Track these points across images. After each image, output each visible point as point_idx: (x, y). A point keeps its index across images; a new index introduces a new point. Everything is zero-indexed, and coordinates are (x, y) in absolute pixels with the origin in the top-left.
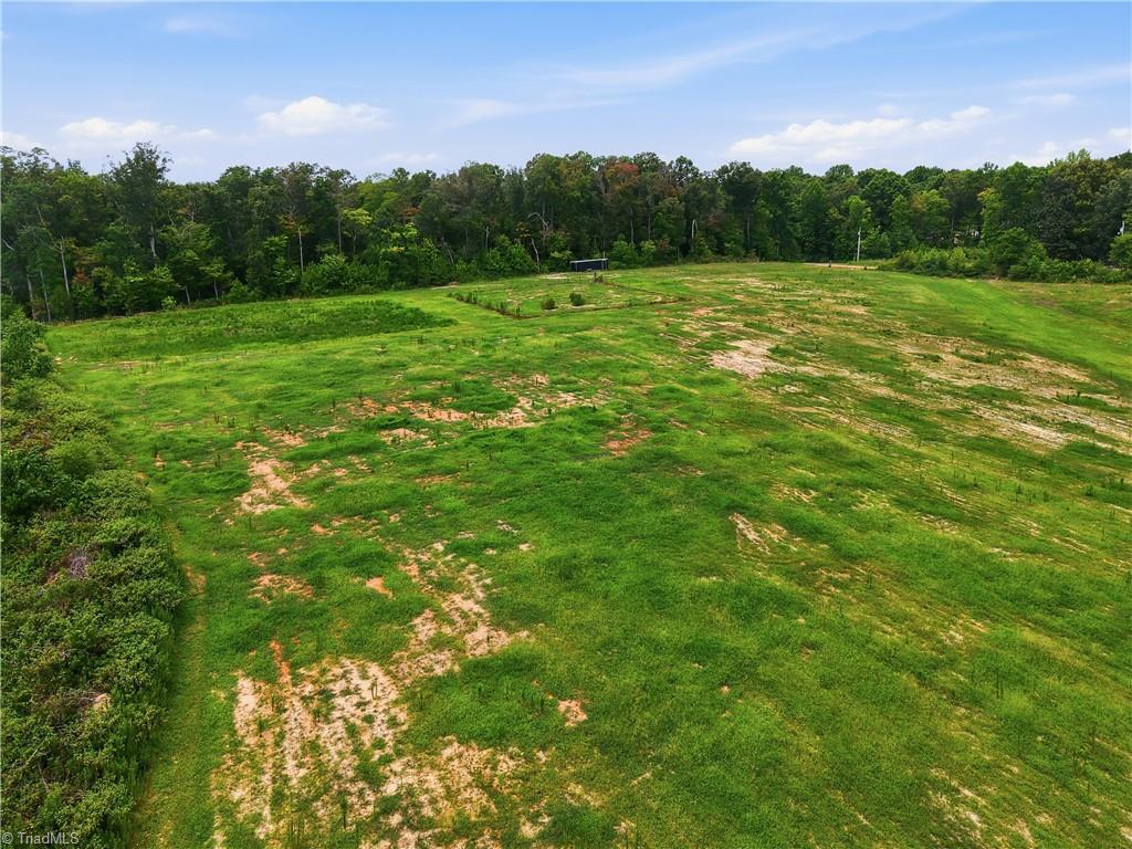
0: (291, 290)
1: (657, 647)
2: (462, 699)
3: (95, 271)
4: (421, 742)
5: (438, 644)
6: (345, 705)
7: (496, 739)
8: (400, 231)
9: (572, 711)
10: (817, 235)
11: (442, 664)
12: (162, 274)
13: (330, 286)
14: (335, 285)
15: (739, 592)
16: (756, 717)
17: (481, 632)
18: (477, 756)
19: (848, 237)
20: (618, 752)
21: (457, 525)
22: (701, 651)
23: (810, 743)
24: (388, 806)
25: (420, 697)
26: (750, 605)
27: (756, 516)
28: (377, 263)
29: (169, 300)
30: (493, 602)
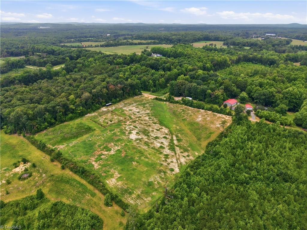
0: (64, 121)
1: (128, 174)
2: (119, 179)
3: (37, 126)
4: (118, 182)
5: (116, 176)
6: (113, 181)
7: (121, 181)
8: (79, 108)
9: (125, 179)
10: (145, 87)
11: (117, 178)
12: (46, 124)
13: (70, 119)
14: (71, 119)
15: (133, 169)
16: (134, 177)
17: (118, 175)
18: (121, 182)
19: (150, 88)
20: (127, 180)
21: (113, 167)
22: (131, 174)
23: (136, 178)
24: (117, 185)
25: (117, 179)
26: (134, 170)
27: (134, 162)
28: (76, 113)
29: (48, 128)
30: (118, 173)
